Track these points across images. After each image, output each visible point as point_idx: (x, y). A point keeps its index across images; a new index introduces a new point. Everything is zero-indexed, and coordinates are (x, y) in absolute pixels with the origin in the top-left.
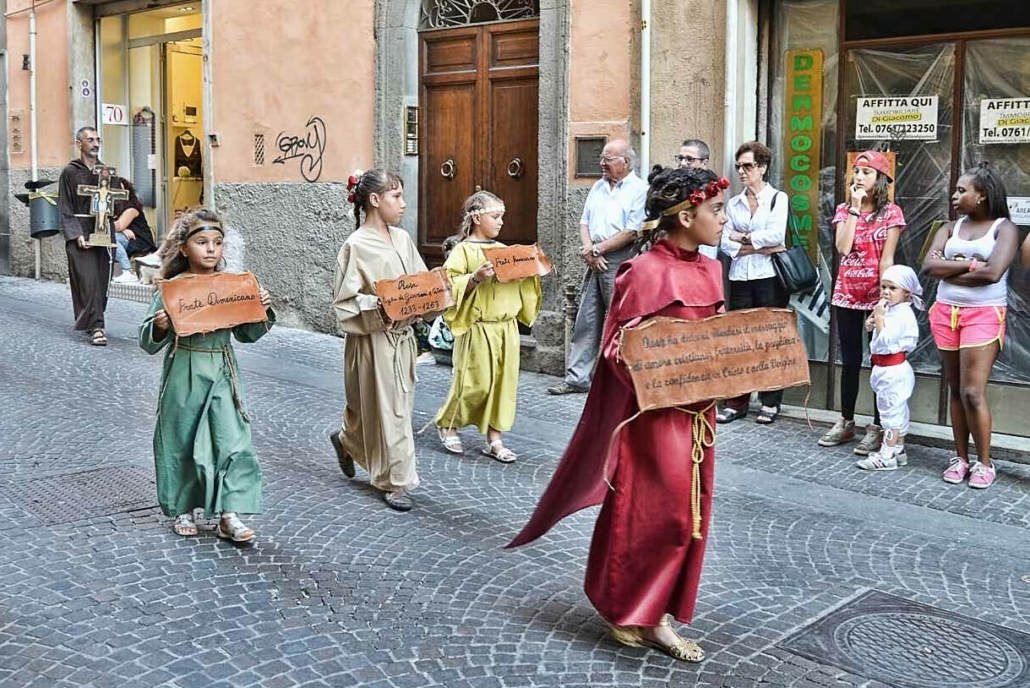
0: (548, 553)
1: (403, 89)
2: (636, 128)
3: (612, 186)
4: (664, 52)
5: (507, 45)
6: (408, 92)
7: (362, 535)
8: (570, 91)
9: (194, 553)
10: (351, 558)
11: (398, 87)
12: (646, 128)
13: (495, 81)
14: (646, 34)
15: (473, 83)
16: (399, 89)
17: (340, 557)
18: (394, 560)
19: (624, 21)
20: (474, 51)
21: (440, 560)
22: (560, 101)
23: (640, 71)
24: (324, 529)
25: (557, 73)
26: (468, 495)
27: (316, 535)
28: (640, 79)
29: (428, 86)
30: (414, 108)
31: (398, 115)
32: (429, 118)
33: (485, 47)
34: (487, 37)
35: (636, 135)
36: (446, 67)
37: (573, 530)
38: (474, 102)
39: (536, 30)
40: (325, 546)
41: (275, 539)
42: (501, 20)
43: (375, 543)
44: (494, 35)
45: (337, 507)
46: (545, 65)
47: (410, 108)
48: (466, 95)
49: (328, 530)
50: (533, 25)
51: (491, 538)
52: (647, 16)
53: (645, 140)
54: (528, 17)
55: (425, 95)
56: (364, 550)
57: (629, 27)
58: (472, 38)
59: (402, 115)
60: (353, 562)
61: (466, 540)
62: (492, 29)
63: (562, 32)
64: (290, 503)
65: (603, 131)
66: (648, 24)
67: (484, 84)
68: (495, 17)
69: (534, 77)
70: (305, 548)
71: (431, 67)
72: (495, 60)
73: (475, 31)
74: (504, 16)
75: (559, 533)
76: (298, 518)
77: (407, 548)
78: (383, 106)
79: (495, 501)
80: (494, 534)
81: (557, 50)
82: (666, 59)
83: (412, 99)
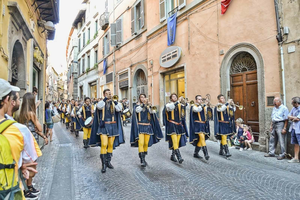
0: (260, 198)
1: (227, 87)
2: (282, 94)
3: (277, 108)
4: (288, 76)
5: (249, 76)
6: (228, 88)
7: (216, 189)
8: (265, 86)
9: (180, 191)
10: (213, 195)
11: (225, 87)
12: (284, 93)
13: (247, 84)
14: (283, 72)
15: (242, 85)
16: (226, 87)
17: (211, 194)
18: (223, 196)
19: (277, 70)
20: (242, 78)
21: (233, 197)
22: (263, 89)
23: (282, 81)
24: (208, 187)
25: (262, 82)
26: (241, 181)
27: (206, 189)
28: (282, 82)
29: (232, 86)
30: (229, 91)
31: (226, 93)
32: (233, 94)
33: (245, 77)
34: (245, 75)
35: (282, 95)
36: (236, 82)
37: (267, 193)
38: (243, 89)
39: (256, 73)
40: (207, 191)
41: (197, 189)
42: (248, 71)
43: (219, 192)
44: (247, 74)
45: (211, 182)
46: (259, 80)
47: (228, 91)
48: (241, 88)
49: (208, 188)
50: (256, 71)
51: (246, 193)
52: (283, 68)
53: (284, 97)
54: (254, 70)
55: (232, 88)
56: (216, 193)
57: (278, 71)
58: (242, 75)
59: (227, 93)
60: (213, 196)
61: (240, 193)
62: (246, 73)
63: (262, 73)
64: (201, 180)
65: (274, 95)
66: (283, 70)
67: (245, 85)
68: (247, 71)
69: (256, 83)
70: (203, 191)
71: (233, 82)
72: (247, 80)
73: (242, 74)
74: (249, 70)
75: (263, 193)
76: (202, 184)
77: (226, 194)
78: (222, 91)
79: (248, 183)
80: (247, 192)
81: (261, 77)
82: (288, 77)
83: (229, 89)
